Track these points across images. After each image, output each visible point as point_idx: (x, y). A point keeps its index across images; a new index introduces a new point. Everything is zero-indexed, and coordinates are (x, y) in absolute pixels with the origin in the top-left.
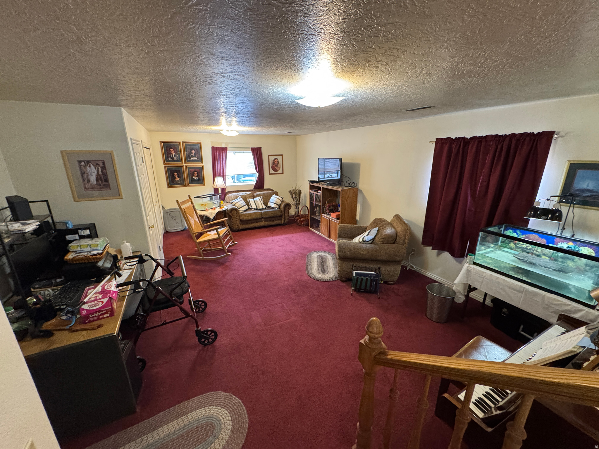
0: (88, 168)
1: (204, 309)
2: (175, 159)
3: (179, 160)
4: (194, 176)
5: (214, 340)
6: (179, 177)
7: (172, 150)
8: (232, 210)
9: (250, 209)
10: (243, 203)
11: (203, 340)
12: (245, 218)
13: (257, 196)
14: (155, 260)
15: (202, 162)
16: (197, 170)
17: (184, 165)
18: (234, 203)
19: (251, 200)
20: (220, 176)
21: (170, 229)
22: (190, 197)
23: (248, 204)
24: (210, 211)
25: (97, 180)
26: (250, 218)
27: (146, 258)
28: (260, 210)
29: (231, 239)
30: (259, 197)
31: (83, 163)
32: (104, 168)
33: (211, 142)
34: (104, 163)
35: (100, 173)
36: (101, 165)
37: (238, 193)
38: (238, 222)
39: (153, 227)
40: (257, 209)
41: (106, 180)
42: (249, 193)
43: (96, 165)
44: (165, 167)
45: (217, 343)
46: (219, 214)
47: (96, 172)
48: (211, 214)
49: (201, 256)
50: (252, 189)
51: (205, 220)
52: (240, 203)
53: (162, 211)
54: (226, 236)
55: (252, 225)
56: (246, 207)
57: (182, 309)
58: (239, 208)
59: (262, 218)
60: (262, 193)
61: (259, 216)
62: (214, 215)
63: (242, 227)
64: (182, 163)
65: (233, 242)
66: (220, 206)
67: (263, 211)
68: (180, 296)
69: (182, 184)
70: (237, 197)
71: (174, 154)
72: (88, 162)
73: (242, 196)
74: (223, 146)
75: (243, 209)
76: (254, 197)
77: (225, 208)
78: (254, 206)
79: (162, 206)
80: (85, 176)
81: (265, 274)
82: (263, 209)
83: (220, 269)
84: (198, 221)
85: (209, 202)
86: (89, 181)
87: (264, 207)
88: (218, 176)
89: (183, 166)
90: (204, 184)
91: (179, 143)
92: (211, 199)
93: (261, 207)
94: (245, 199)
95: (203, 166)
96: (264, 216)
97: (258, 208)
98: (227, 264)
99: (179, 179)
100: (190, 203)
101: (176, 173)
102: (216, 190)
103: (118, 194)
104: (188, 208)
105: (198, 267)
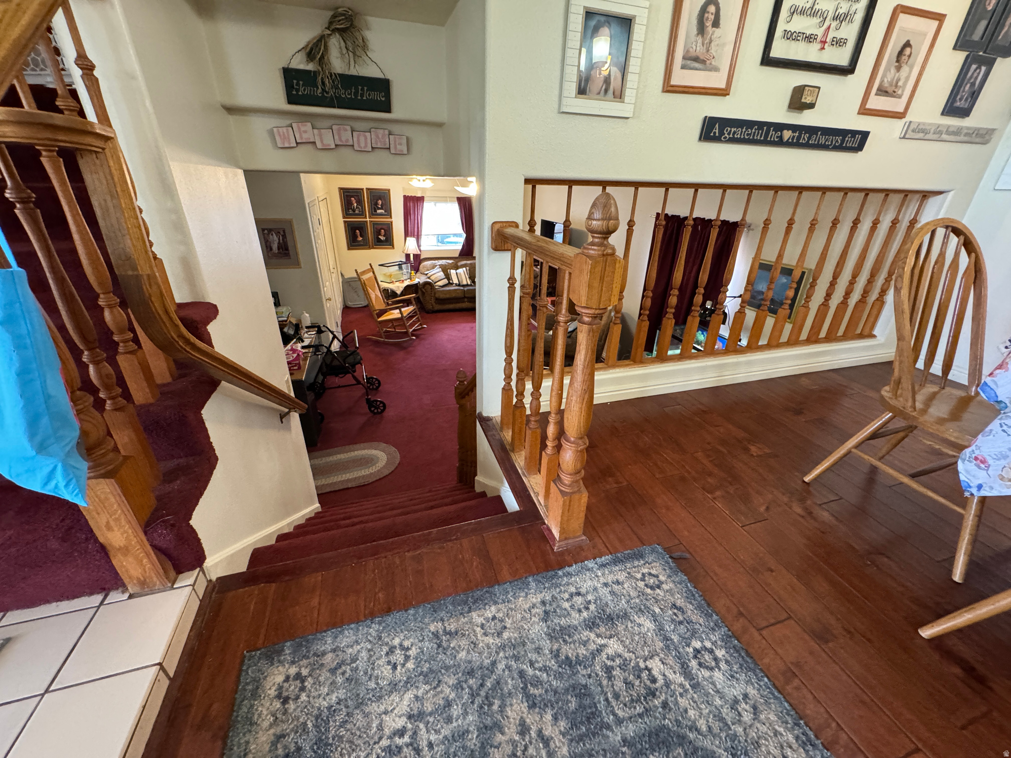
0: (271, 236)
1: (378, 387)
2: (357, 212)
3: (362, 214)
4: (380, 235)
5: (383, 411)
6: (361, 236)
7: (353, 199)
8: (426, 283)
9: (450, 284)
10: (441, 275)
11: (373, 409)
12: (442, 296)
13: (462, 266)
14: (332, 332)
15: (391, 217)
16: (384, 227)
17: (368, 219)
18: (429, 275)
19: (453, 272)
20: (414, 237)
21: (350, 304)
22: (371, 266)
23: (448, 276)
24: (397, 284)
25: (279, 249)
26: (448, 296)
27: (323, 329)
28: (463, 286)
29: (419, 321)
30: (464, 269)
31: (266, 231)
32: (284, 236)
33: (404, 189)
34: (284, 231)
35: (281, 241)
36: (282, 233)
37: (436, 262)
38: (433, 301)
39: (330, 299)
40: (459, 285)
41: (287, 249)
42: (450, 261)
43: (278, 233)
44: (345, 222)
45: (385, 414)
46: (408, 289)
47: (277, 241)
48: (398, 287)
49: (382, 338)
50: (457, 255)
51: (389, 295)
52: (437, 275)
53: (341, 280)
54: (410, 317)
55: (451, 306)
56: (445, 281)
57: (354, 377)
58: (435, 283)
59: (465, 297)
60: (469, 262)
61: (461, 295)
62: (401, 289)
63: (438, 307)
64: (366, 217)
65: (421, 325)
66: (410, 279)
67: (466, 289)
68: (353, 366)
69: (365, 245)
70: (434, 267)
71: (355, 205)
72: (270, 230)
73: (441, 266)
74: (419, 195)
75: (440, 283)
76: (456, 268)
77: (416, 281)
78: (455, 281)
79: (342, 274)
80: (268, 243)
82: (467, 285)
83: (401, 354)
84: (380, 296)
85: (398, 272)
86: (271, 249)
87: (469, 283)
88: (411, 236)
89: (366, 222)
90: (393, 247)
91: (362, 189)
92: (401, 268)
93: (465, 283)
94: (445, 270)
95: (392, 222)
96: (466, 295)
97: (461, 284)
98: (411, 349)
99: (361, 239)
100: (371, 273)
101: (357, 231)
102: (408, 256)
103: (297, 264)
104: (369, 279)
105: (377, 350)
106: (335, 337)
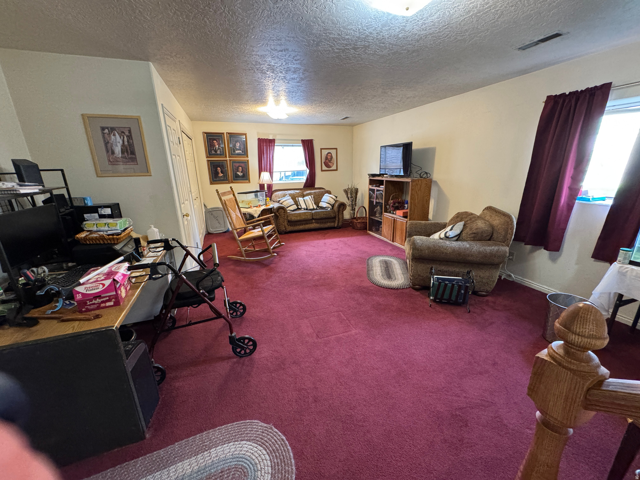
0: (113, 137)
1: (242, 314)
2: (218, 152)
3: (223, 154)
4: (238, 171)
5: (252, 351)
6: (222, 172)
7: (215, 141)
8: (280, 208)
9: (298, 209)
10: (291, 202)
11: (238, 350)
12: (294, 218)
13: (308, 195)
14: (184, 248)
15: (247, 156)
16: (242, 164)
17: (228, 159)
18: (281, 202)
19: (301, 199)
20: (267, 171)
21: (212, 230)
22: (232, 189)
23: (296, 203)
24: (255, 208)
25: (123, 152)
26: (299, 218)
27: (174, 244)
28: (310, 210)
29: (277, 239)
30: (310, 196)
31: (106, 131)
32: (130, 137)
33: (258, 133)
34: (130, 131)
35: (126, 143)
36: (127, 133)
37: (286, 192)
38: (286, 223)
39: (187, 215)
40: (307, 209)
41: (133, 153)
42: (298, 191)
43: (122, 133)
44: (208, 161)
45: (256, 355)
46: (264, 212)
47: (121, 142)
48: (256, 212)
49: (242, 256)
50: (302, 187)
51: (248, 218)
52: (287, 202)
53: (204, 210)
54: (270, 236)
55: (301, 227)
56: (295, 207)
57: (211, 307)
58: (287, 207)
59: (313, 219)
60: (313, 191)
61: (309, 217)
62: (259, 213)
63: (290, 228)
64: (226, 157)
65: (279, 242)
66: (266, 205)
67: (313, 212)
68: (211, 291)
69: (225, 180)
70: (284, 196)
71: (217, 146)
72: (112, 130)
73: (290, 195)
74: (271, 138)
75: (292, 208)
76: (303, 196)
77: (271, 206)
78: (303, 206)
79: (205, 205)
80: (109, 145)
81: (316, 277)
82: (314, 209)
83: (264, 271)
84: (240, 216)
85: (254, 199)
86: (113, 153)
87: (315, 207)
88: (264, 171)
89: (226, 160)
90: (249, 181)
91: (223, 134)
92: (256, 196)
93: (311, 207)
94: (294, 197)
95: (248, 161)
96: (315, 217)
97: (309, 208)
98: (272, 266)
99: (222, 175)
100: (232, 196)
101: (219, 168)
102: (262, 186)
103: (146, 171)
104: (229, 200)
105: (238, 268)
106: (188, 253)
